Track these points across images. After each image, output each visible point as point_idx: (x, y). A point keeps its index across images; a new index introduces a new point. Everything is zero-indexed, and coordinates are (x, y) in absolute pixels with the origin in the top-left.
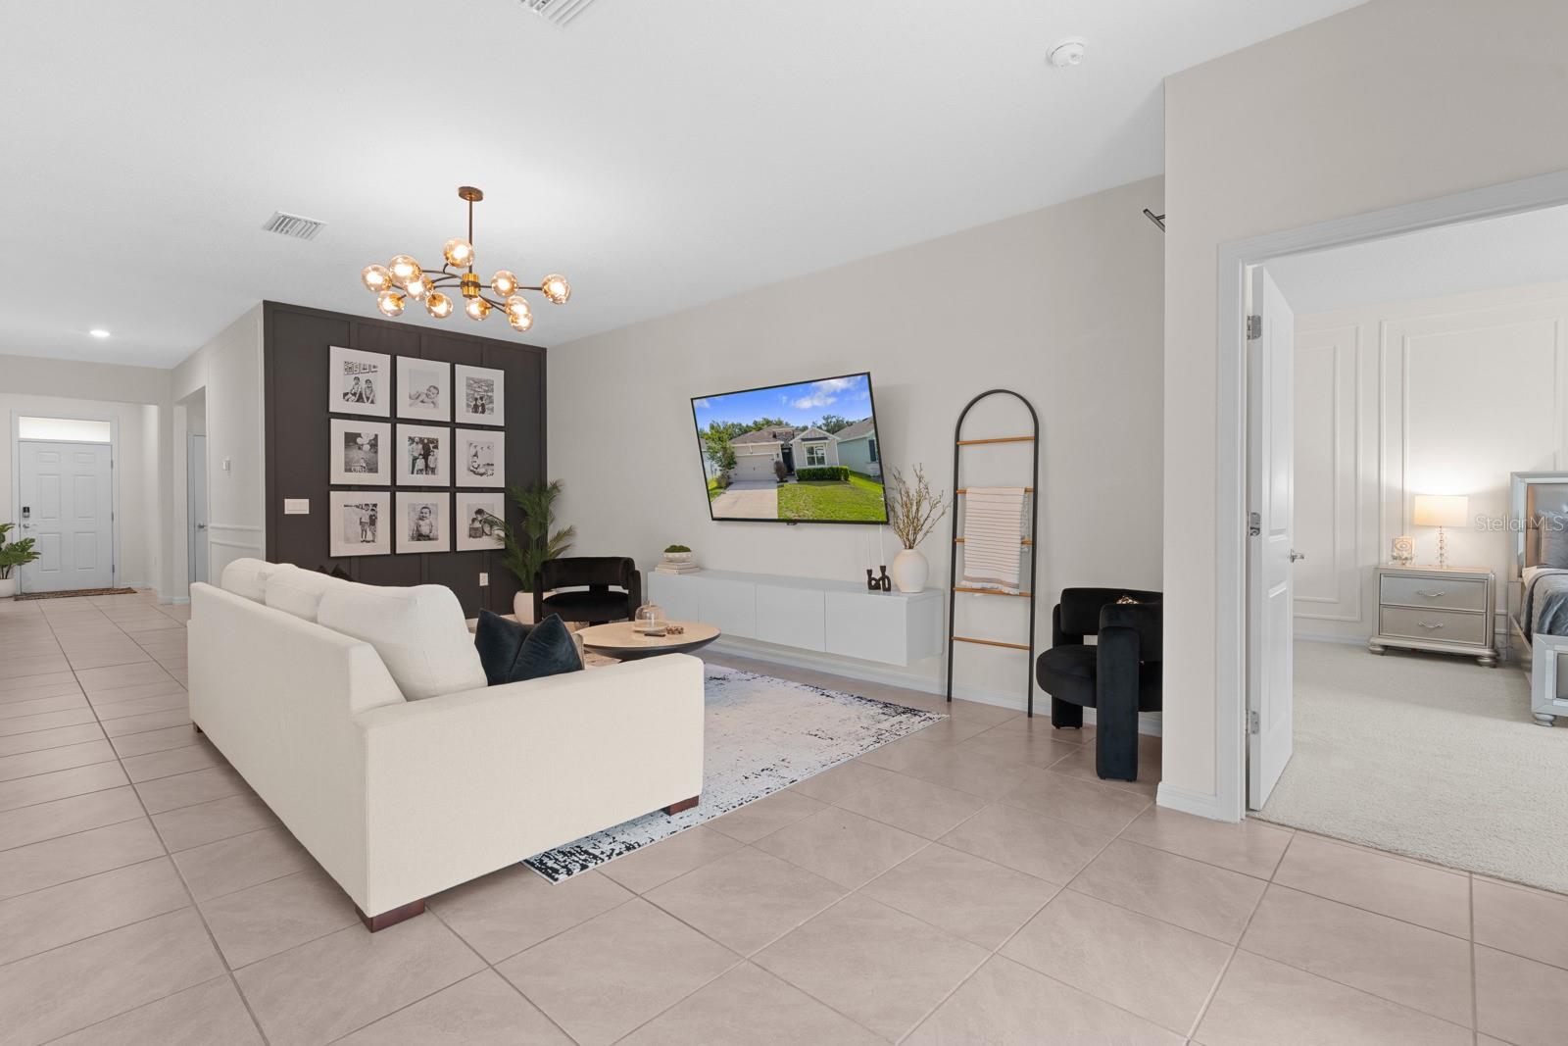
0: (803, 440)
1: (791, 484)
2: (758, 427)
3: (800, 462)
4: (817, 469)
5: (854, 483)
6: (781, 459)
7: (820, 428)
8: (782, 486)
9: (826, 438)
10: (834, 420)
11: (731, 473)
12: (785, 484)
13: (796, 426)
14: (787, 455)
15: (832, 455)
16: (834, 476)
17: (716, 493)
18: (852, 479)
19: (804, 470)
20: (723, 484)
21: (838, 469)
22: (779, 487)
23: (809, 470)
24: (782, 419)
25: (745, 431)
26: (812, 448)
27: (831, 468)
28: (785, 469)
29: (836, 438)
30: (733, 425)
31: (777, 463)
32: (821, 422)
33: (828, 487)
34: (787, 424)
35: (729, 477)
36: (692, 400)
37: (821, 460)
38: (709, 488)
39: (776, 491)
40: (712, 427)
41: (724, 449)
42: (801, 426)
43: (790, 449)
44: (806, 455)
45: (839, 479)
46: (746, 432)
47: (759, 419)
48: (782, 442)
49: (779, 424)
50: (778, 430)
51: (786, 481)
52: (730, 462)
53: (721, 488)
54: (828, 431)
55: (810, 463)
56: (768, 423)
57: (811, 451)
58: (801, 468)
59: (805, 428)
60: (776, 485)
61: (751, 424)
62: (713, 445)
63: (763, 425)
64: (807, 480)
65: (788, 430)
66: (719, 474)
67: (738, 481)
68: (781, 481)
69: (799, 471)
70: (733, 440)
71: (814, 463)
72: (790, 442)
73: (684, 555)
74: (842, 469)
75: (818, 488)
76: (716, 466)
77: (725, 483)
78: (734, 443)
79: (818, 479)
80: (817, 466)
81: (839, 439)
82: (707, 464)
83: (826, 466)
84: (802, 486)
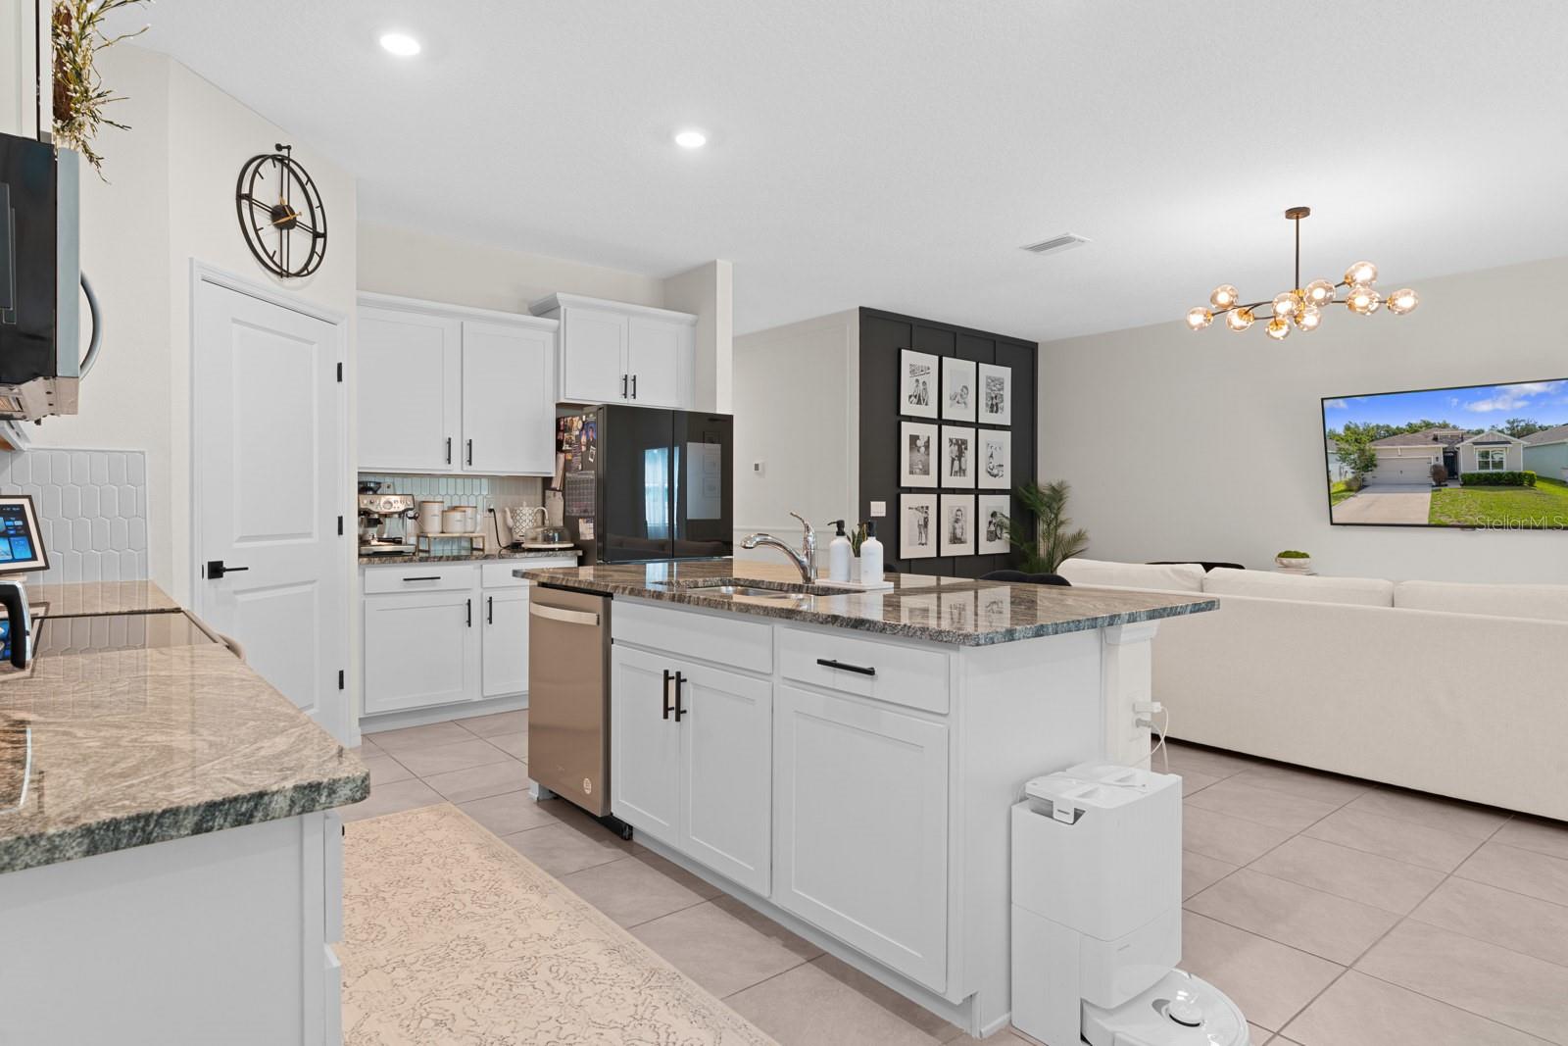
0: (1475, 443)
1: (1453, 489)
2: (1413, 429)
3: (1468, 464)
4: (1491, 474)
5: (1541, 489)
6: (1441, 462)
7: (1502, 431)
8: (1440, 490)
9: (1509, 443)
10: (1522, 424)
11: (1368, 476)
12: (1443, 488)
13: (1467, 429)
14: (1451, 459)
15: (1513, 459)
16: (1515, 481)
17: (1343, 497)
18: (1538, 485)
19: (1473, 475)
20: (1355, 488)
21: (1520, 474)
22: (1433, 491)
23: (1480, 475)
24: (1447, 422)
25: (1392, 433)
26: (1487, 453)
27: (1513, 474)
28: (1447, 472)
29: (1523, 442)
30: (1378, 427)
31: (1435, 466)
32: (1503, 425)
33: (1504, 492)
34: (1454, 427)
35: (1363, 480)
36: (1323, 400)
37: (1500, 464)
38: (1333, 490)
39: (1428, 496)
40: (1348, 428)
41: (1362, 451)
42: (1475, 428)
43: (1456, 453)
44: (1478, 459)
45: (1521, 485)
46: (1395, 434)
47: (1416, 421)
48: (1446, 446)
49: (1445, 426)
50: (1439, 433)
51: (1446, 485)
52: (1368, 464)
53: (1351, 491)
54: (1511, 435)
55: (1481, 467)
56: (1428, 425)
57: (1485, 455)
58: (1468, 472)
59: (1480, 432)
60: (1431, 489)
61: (1403, 425)
62: (1347, 446)
63: (1421, 427)
64: (1475, 485)
65: (1455, 432)
66: (1350, 476)
67: (1374, 484)
68: (1439, 484)
69: (1464, 475)
70: (1375, 442)
71: (1488, 468)
72: (1458, 446)
73: (1301, 560)
74: (1526, 474)
75: (1489, 493)
76: (1347, 468)
77: (1357, 486)
78: (1376, 445)
79: (1490, 484)
80: (1491, 470)
81: (1526, 443)
82: (1334, 467)
83: (1505, 470)
84: (1466, 491)
